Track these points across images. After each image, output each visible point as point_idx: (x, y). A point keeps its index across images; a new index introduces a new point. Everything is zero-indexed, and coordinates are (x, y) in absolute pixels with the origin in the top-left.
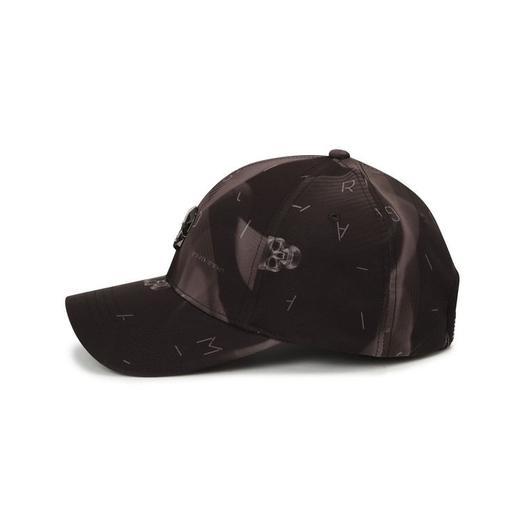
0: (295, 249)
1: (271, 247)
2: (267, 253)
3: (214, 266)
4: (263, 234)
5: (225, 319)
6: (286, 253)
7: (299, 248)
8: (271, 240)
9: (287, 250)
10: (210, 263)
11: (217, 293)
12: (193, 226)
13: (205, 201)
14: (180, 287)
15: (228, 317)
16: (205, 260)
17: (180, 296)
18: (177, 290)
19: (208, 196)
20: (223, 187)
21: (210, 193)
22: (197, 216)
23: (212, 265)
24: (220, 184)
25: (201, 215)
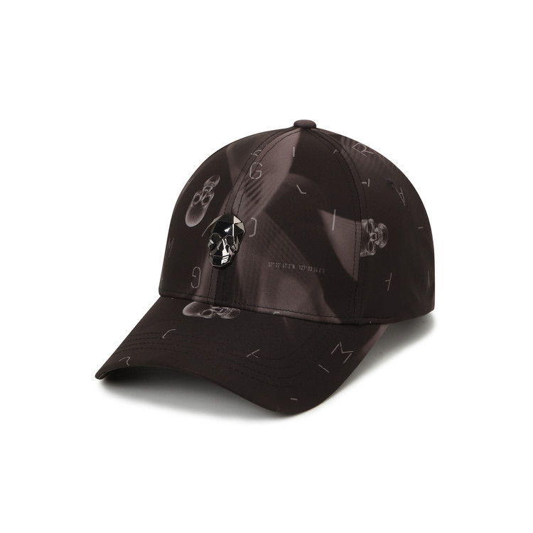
0: (382, 226)
1: (367, 231)
2: (365, 238)
3: (310, 269)
4: (355, 220)
5: (337, 320)
6: (377, 233)
7: (385, 224)
8: (365, 223)
9: (377, 230)
10: (302, 267)
11: (322, 296)
12: (250, 236)
13: (247, 205)
14: (263, 305)
15: (338, 317)
16: (294, 267)
17: (271, 314)
18: (260, 309)
19: (249, 199)
20: (263, 185)
21: (249, 196)
22: (248, 224)
23: (306, 269)
24: (253, 182)
25: (256, 221)
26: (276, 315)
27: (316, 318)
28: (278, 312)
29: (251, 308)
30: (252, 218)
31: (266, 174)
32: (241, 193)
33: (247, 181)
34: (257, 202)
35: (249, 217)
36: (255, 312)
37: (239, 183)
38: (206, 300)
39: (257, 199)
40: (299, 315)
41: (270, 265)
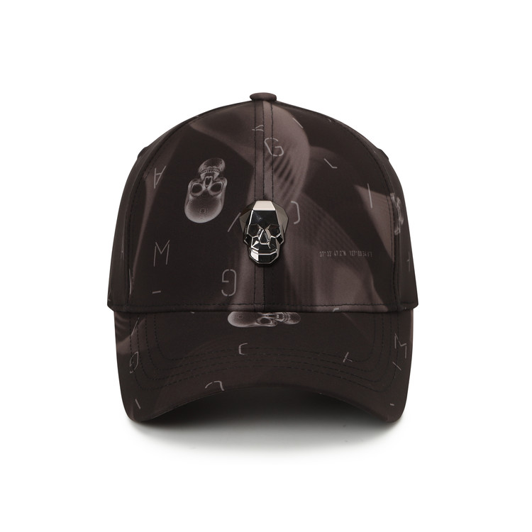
3: (360, 254)
4: (386, 195)
5: (385, 308)
10: (353, 253)
11: (372, 283)
12: (295, 223)
13: (281, 187)
14: (321, 303)
15: (385, 304)
16: (345, 253)
17: (330, 312)
18: (319, 309)
19: (282, 180)
20: (291, 162)
21: (280, 176)
22: (289, 209)
23: (357, 254)
24: (278, 160)
25: (297, 204)
26: (336, 312)
27: (369, 308)
28: (336, 309)
29: (309, 308)
30: (292, 202)
31: (288, 150)
32: (268, 174)
33: (271, 159)
34: (292, 182)
35: (288, 202)
36: (312, 312)
37: (260, 163)
38: (251, 307)
39: (290, 179)
40: (357, 308)
41: (322, 254)
